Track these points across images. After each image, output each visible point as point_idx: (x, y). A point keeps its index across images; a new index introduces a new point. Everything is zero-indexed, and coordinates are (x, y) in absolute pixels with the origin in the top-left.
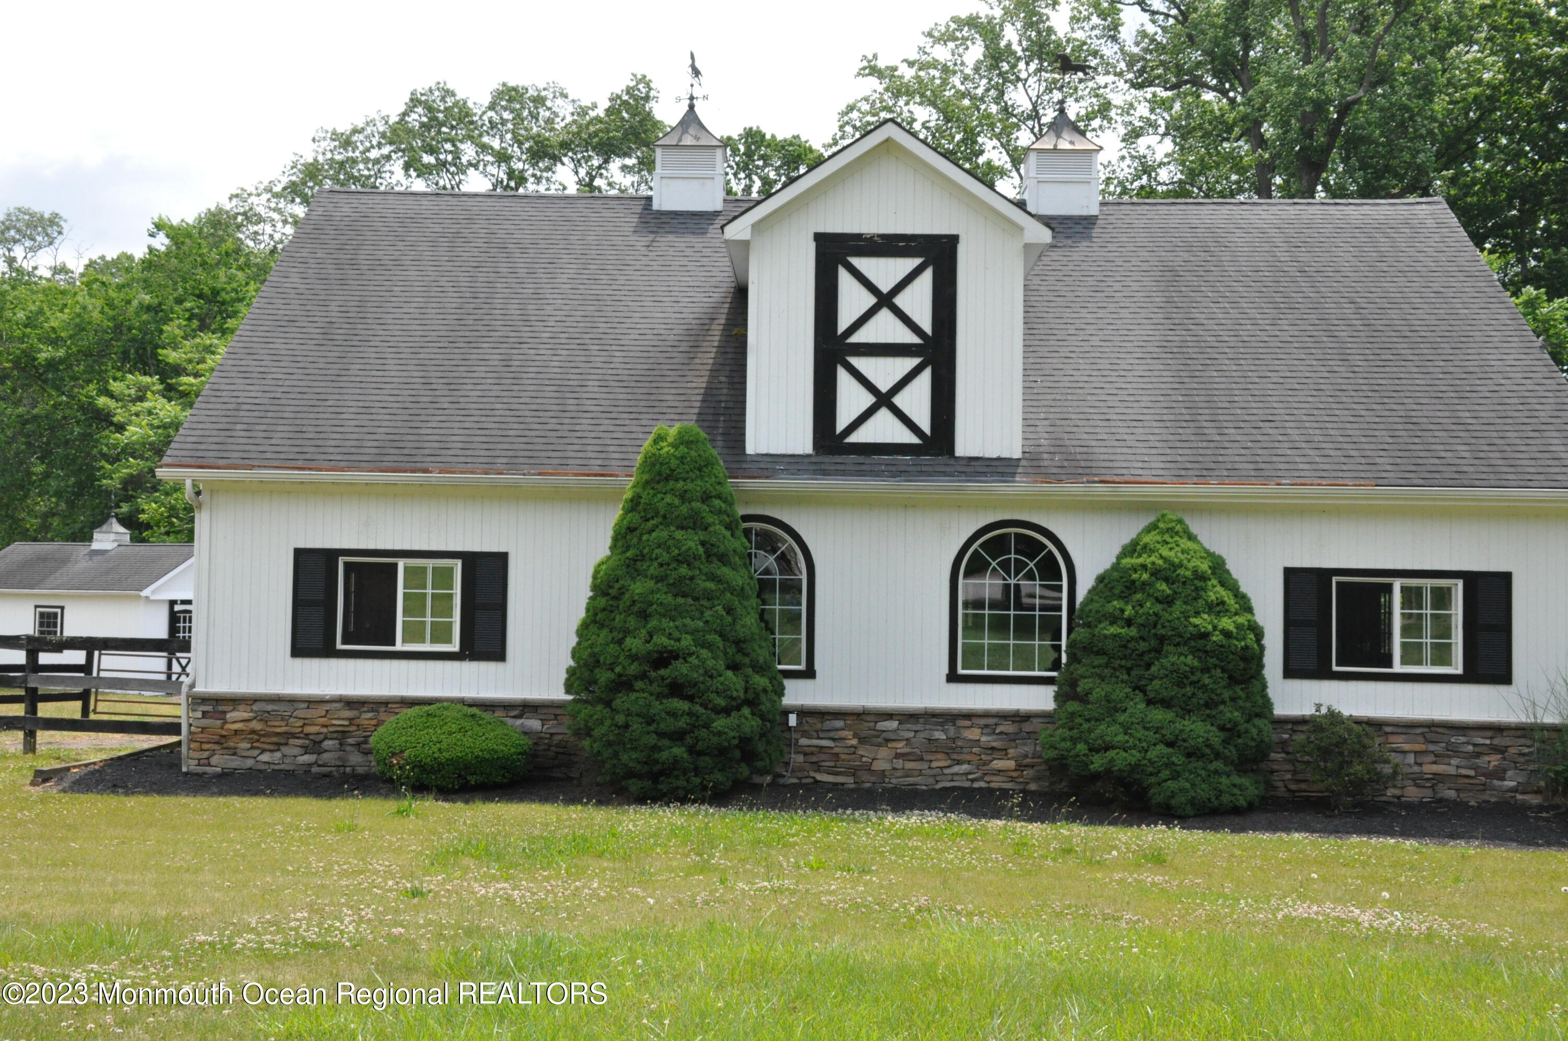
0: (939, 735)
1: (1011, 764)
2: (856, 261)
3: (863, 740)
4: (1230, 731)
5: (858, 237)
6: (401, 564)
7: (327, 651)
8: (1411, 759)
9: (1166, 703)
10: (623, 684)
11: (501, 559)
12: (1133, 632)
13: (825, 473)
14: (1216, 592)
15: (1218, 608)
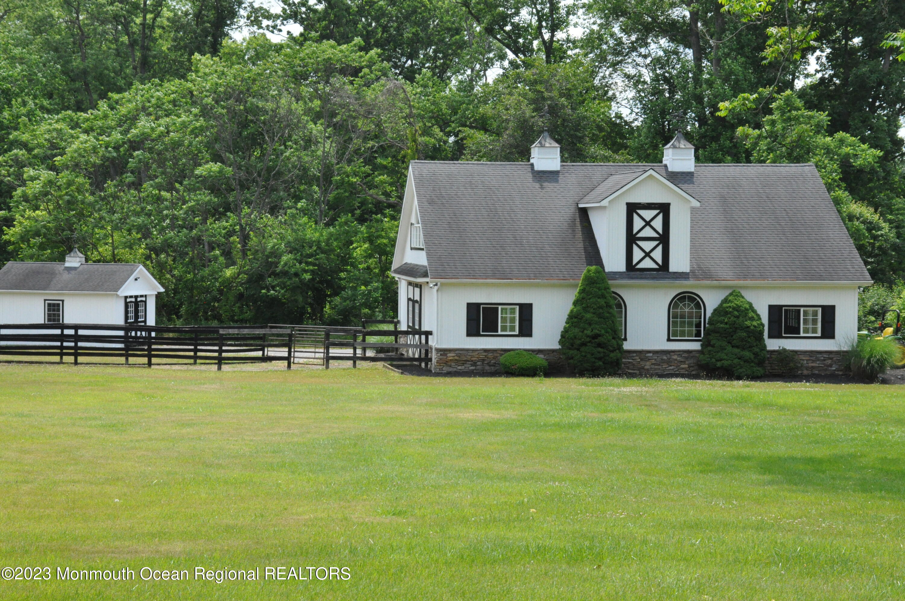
0: (665, 358)
1: (687, 366)
2: (639, 211)
3: (642, 360)
4: (756, 354)
5: (640, 204)
6: (500, 307)
7: (478, 334)
8: (805, 362)
9: (737, 347)
10: (584, 344)
11: (530, 306)
12: (727, 326)
13: (632, 278)
14: (751, 314)
15: (752, 319)
